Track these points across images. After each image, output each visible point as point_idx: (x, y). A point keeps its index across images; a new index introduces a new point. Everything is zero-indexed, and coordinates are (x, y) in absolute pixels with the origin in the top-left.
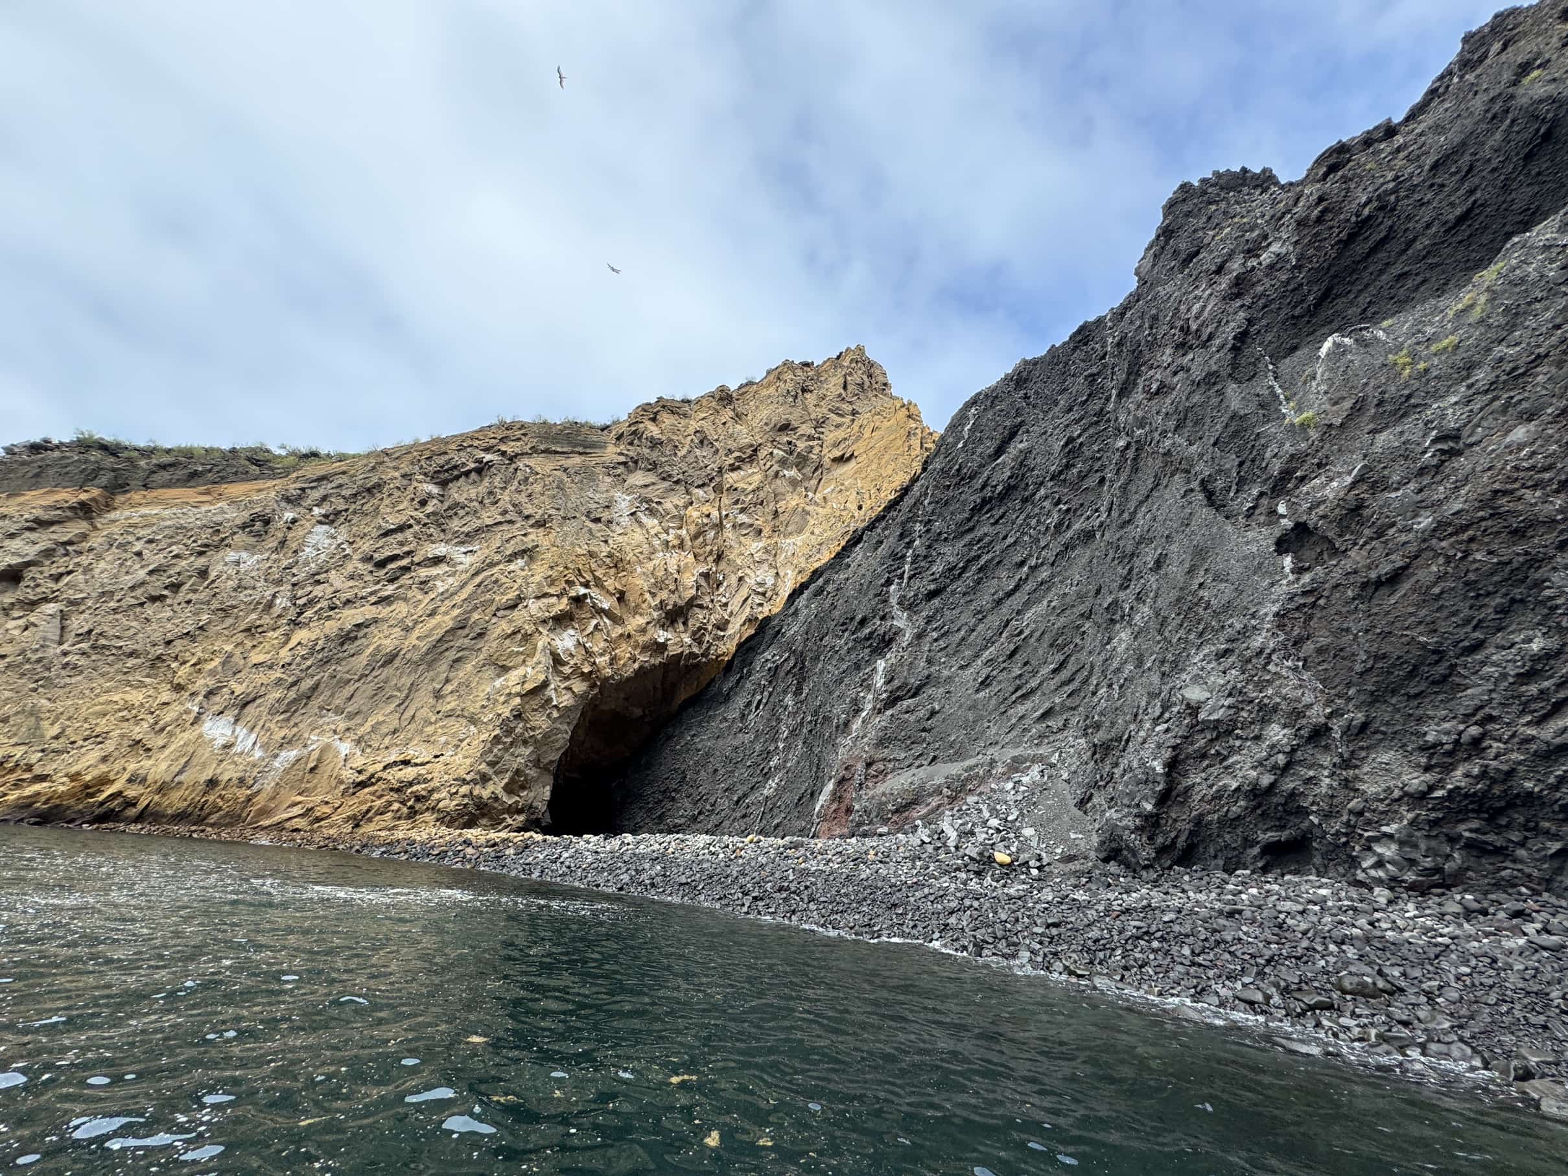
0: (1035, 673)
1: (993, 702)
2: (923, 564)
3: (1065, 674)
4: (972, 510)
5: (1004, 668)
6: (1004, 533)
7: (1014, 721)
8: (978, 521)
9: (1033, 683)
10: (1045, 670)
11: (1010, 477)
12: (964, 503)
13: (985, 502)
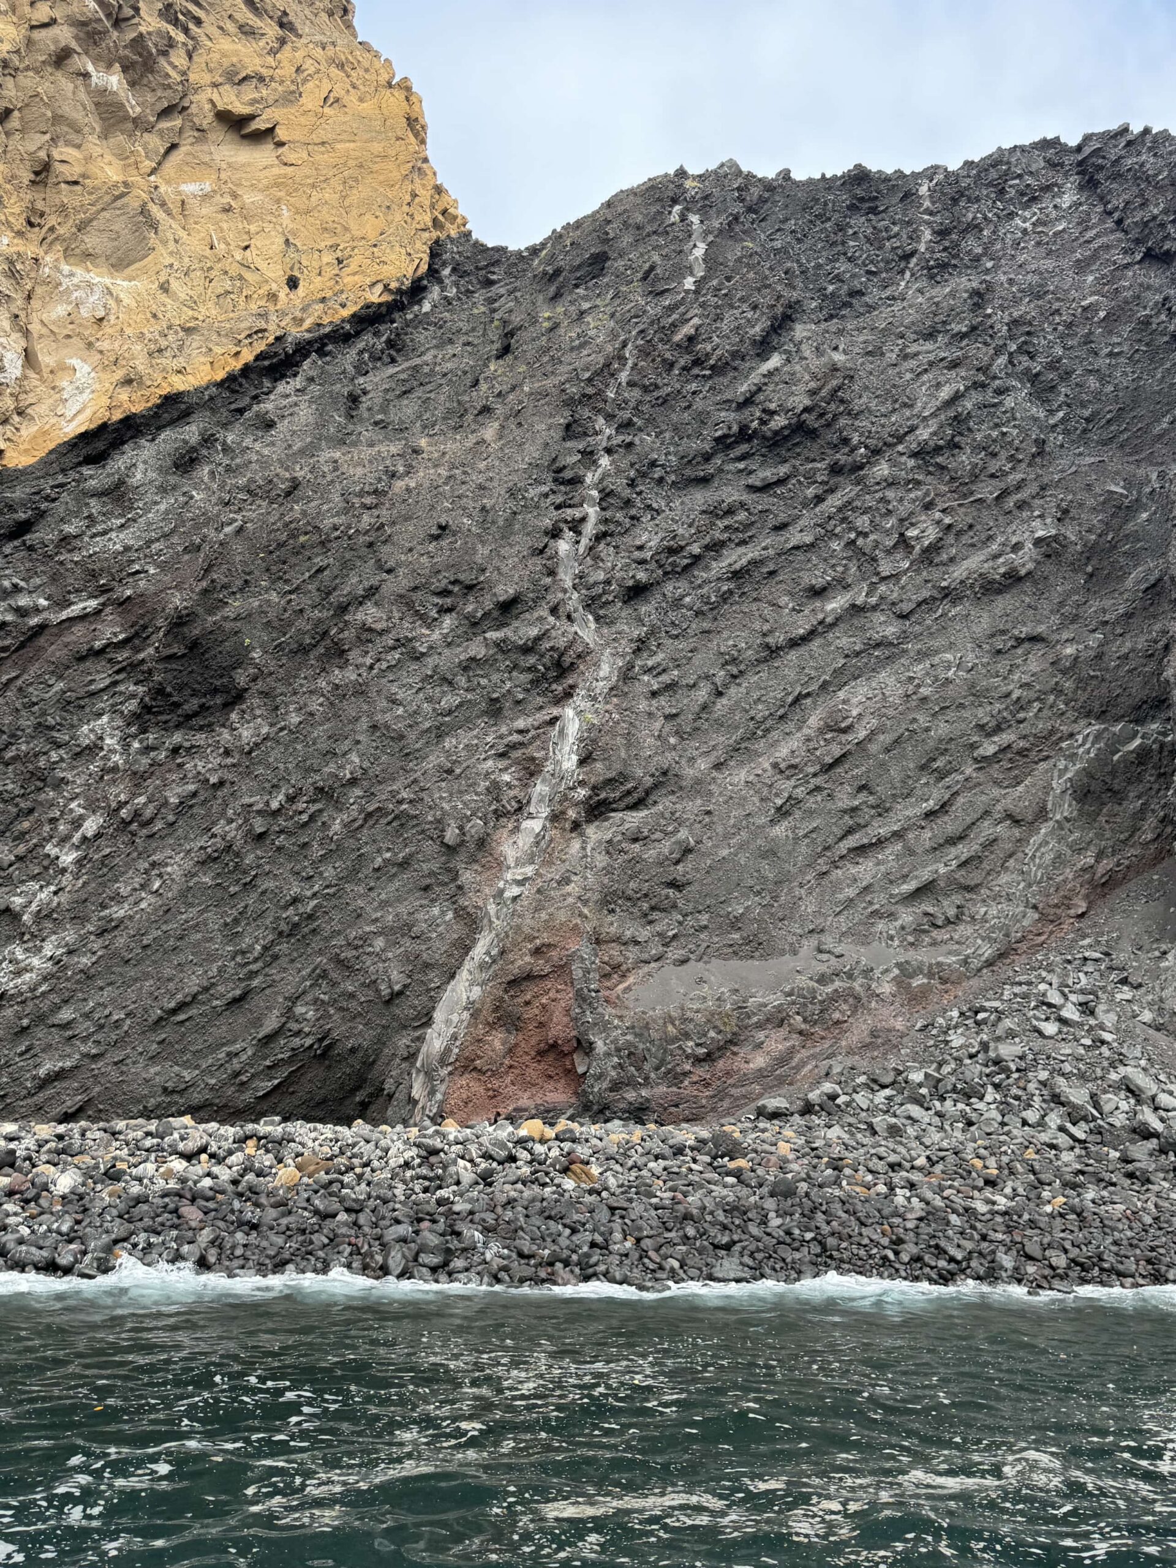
0: (882, 810)
1: (803, 848)
2: (619, 516)
3: (949, 825)
4: (717, 440)
5: (818, 789)
6: (782, 517)
7: (851, 892)
8: (720, 470)
9: (881, 828)
10: (908, 811)
11: (806, 410)
12: (702, 419)
13: (744, 434)
